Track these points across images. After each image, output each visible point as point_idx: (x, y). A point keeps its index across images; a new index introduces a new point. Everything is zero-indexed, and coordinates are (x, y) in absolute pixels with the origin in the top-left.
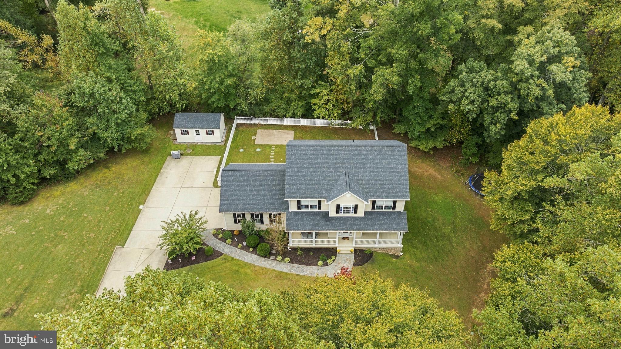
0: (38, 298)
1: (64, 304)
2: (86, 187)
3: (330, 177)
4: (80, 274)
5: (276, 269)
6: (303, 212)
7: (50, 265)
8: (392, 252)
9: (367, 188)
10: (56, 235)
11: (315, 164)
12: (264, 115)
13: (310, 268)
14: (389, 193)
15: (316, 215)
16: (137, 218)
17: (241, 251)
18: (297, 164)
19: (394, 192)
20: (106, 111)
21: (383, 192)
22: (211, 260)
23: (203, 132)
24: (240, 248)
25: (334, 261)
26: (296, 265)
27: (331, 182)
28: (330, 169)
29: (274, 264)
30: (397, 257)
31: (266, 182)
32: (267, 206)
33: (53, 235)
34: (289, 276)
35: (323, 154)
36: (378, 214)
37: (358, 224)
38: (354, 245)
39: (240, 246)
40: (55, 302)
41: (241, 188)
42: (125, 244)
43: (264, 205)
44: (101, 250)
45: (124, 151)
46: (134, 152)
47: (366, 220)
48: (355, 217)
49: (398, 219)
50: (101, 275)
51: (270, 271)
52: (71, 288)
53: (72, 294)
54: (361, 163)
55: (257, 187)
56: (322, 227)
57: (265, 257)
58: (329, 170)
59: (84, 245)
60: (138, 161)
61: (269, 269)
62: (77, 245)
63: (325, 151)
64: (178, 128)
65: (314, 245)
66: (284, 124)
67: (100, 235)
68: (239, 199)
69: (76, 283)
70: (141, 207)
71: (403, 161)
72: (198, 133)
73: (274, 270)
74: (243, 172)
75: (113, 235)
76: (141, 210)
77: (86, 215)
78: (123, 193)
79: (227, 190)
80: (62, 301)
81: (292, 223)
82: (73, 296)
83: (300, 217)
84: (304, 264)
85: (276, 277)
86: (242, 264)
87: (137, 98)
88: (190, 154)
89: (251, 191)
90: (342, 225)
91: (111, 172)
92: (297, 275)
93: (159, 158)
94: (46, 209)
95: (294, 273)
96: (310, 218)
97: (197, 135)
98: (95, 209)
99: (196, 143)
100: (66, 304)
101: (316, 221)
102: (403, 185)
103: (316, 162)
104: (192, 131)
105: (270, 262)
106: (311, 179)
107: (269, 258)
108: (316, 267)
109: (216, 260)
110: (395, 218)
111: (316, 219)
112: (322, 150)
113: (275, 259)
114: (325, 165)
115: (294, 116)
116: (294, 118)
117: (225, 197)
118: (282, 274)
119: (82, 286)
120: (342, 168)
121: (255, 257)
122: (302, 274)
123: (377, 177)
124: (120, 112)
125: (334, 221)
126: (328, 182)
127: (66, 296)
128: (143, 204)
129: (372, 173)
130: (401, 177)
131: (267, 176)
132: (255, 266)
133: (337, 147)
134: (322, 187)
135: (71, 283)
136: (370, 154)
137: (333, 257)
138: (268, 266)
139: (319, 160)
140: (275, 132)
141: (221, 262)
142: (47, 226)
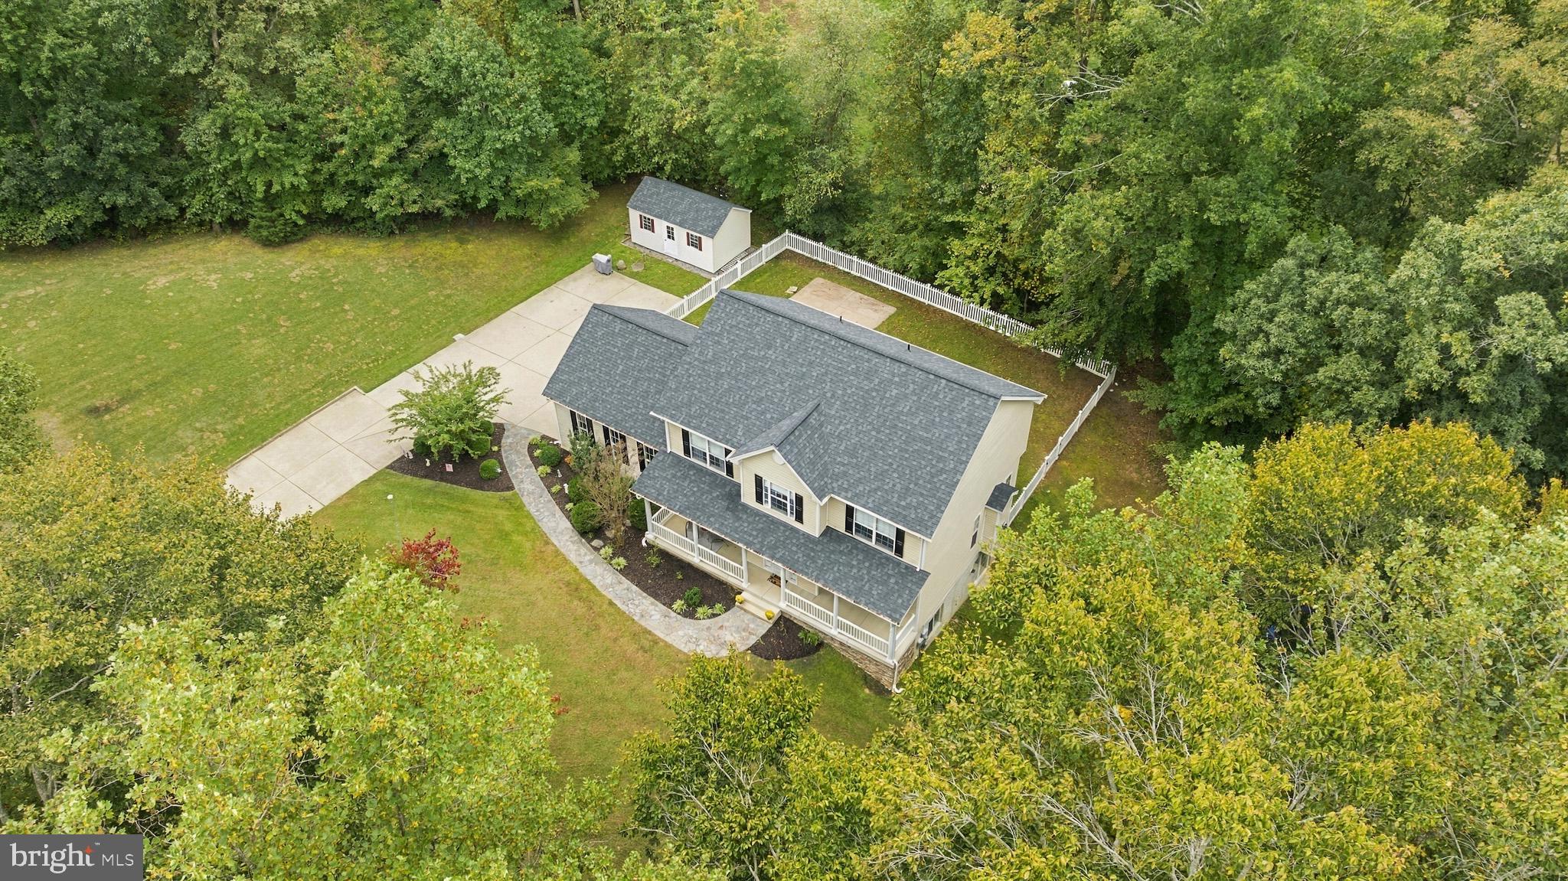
0: (158, 410)
1: (190, 441)
2: (392, 259)
3: (772, 403)
4: (254, 405)
5: (581, 570)
6: (693, 466)
7: (218, 365)
8: (871, 670)
9: (844, 465)
10: (269, 319)
11: (757, 359)
12: (845, 247)
13: (652, 604)
14: (887, 501)
15: (717, 485)
16: (435, 352)
17: (549, 501)
18: (718, 343)
19: (903, 503)
20: (475, 113)
21: (876, 490)
22: (482, 489)
23: (681, 233)
24: (552, 494)
25: (714, 615)
26: (626, 583)
27: (769, 416)
28: (782, 383)
29: (588, 558)
30: (881, 691)
31: (663, 368)
32: (635, 421)
33: (264, 316)
34: (593, 597)
35: (788, 340)
36: (857, 548)
37: (794, 549)
38: (783, 605)
39: (555, 489)
40: (177, 429)
41: (609, 360)
42: (372, 389)
43: (631, 416)
44: (323, 381)
45: (499, 215)
46: (520, 225)
47: (819, 548)
48: (793, 529)
49: (897, 583)
50: (287, 424)
51: (567, 568)
52: (220, 419)
53: (216, 431)
54: (863, 397)
55: (639, 371)
56: (709, 517)
57: (583, 534)
58: (778, 386)
59: (299, 358)
60: (526, 251)
61: (566, 561)
62: (290, 352)
63: (797, 334)
64: (635, 208)
65: (695, 559)
66: (890, 288)
67: (342, 352)
68: (590, 383)
69: (235, 417)
70: (459, 336)
71: (967, 436)
72: (671, 236)
73: (576, 570)
74: (630, 326)
75: (367, 364)
76: (454, 341)
77: (347, 307)
78: (449, 296)
79: (580, 353)
80: (189, 433)
81: (655, 478)
82: (213, 437)
83: (679, 474)
84: (645, 589)
85: (568, 584)
86: (529, 526)
87: (579, 115)
88: (634, 275)
89: (624, 375)
90: (755, 533)
91: (461, 250)
92: (611, 603)
93: (571, 260)
94: (294, 269)
95: (610, 596)
96: (698, 486)
97: (669, 237)
98: (372, 304)
99: (664, 258)
100: (192, 444)
101: (706, 499)
102: (934, 496)
103: (762, 353)
104: (661, 225)
105: (583, 550)
106: (729, 390)
107: (589, 541)
108: (665, 608)
109: (490, 493)
110: (889, 576)
111: (711, 494)
112: (791, 331)
113: (597, 549)
114: (778, 369)
115: (903, 270)
116: (903, 274)
117: (569, 366)
118: (584, 586)
119: (242, 427)
120: (811, 392)
121: (565, 524)
122: (623, 608)
123: (882, 449)
124: (508, 127)
125: (745, 517)
126: (763, 413)
127: (201, 430)
128: (466, 332)
129: (874, 433)
130: (942, 471)
131: (671, 355)
132: (547, 542)
133: (827, 337)
134: (742, 417)
135: (226, 412)
136: (898, 384)
137: (718, 606)
138: (572, 557)
139: (770, 352)
140: (853, 296)
141: (495, 501)
142: (268, 298)
